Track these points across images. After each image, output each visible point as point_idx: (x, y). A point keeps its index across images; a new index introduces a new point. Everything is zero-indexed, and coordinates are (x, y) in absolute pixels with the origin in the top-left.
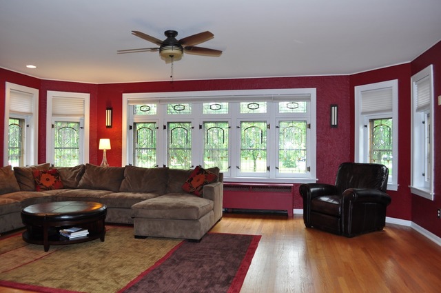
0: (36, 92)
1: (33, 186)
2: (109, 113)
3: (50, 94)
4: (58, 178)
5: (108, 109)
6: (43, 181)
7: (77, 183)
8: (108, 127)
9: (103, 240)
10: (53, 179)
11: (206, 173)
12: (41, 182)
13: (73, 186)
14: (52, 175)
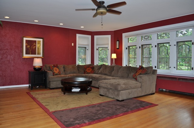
0: (90, 37)
1: (83, 72)
2: (118, 42)
3: (96, 37)
4: (93, 70)
5: (118, 41)
6: (87, 70)
7: (98, 72)
8: (117, 49)
9: (87, 94)
10: (91, 70)
11: (143, 69)
12: (86, 71)
13: (97, 72)
14: (91, 68)
